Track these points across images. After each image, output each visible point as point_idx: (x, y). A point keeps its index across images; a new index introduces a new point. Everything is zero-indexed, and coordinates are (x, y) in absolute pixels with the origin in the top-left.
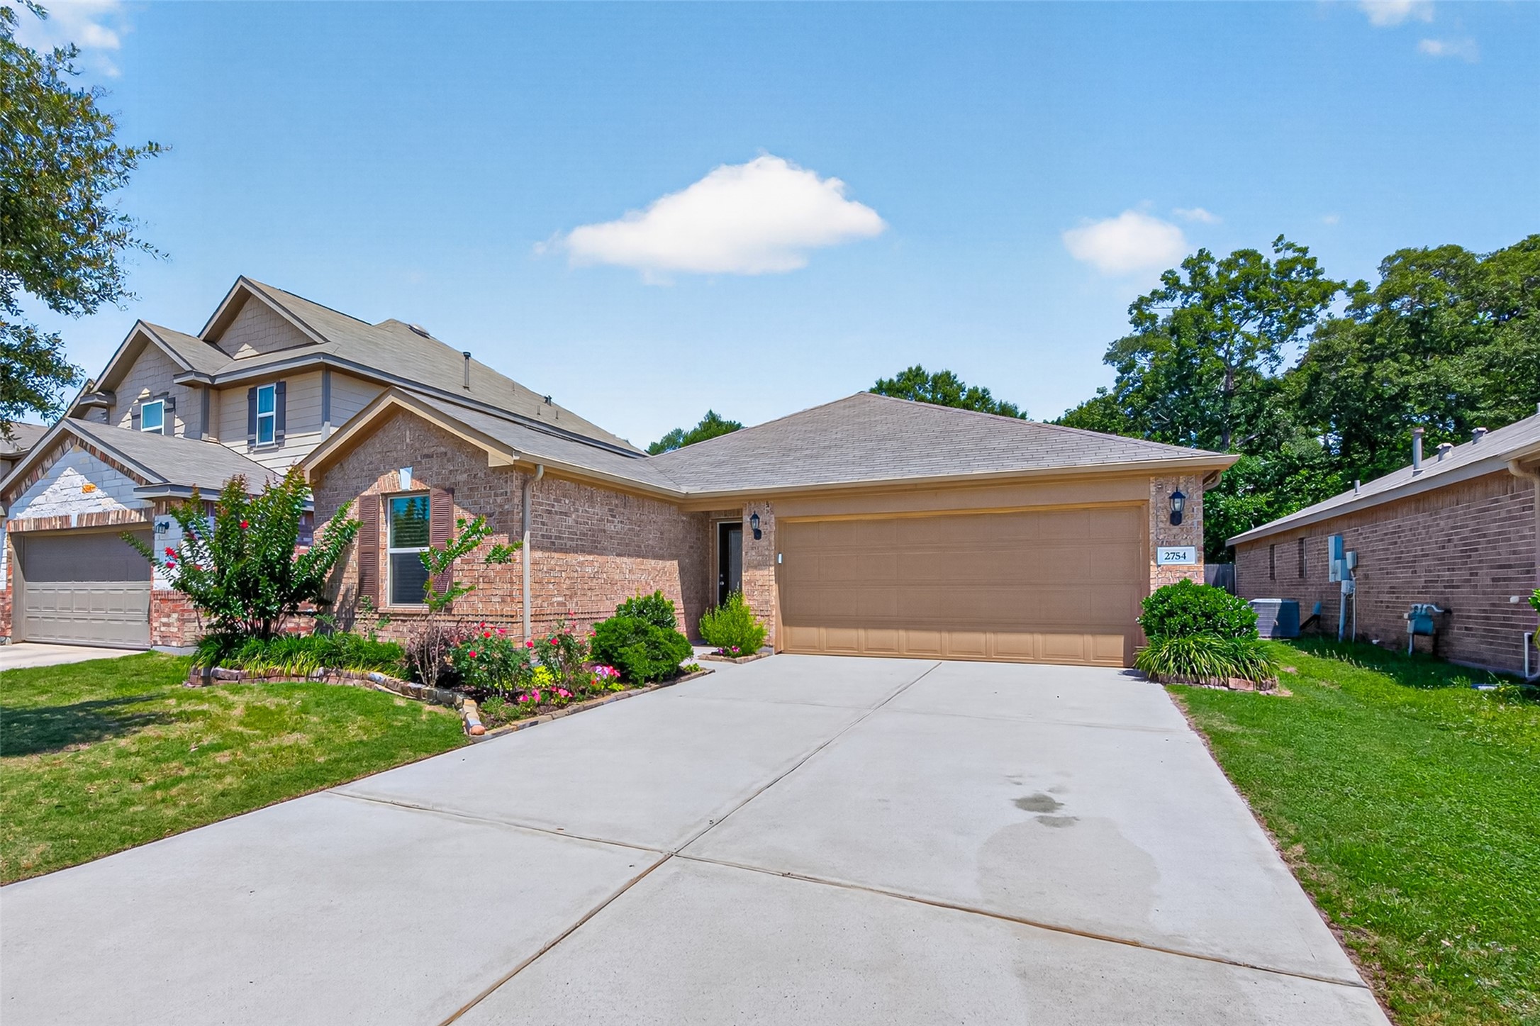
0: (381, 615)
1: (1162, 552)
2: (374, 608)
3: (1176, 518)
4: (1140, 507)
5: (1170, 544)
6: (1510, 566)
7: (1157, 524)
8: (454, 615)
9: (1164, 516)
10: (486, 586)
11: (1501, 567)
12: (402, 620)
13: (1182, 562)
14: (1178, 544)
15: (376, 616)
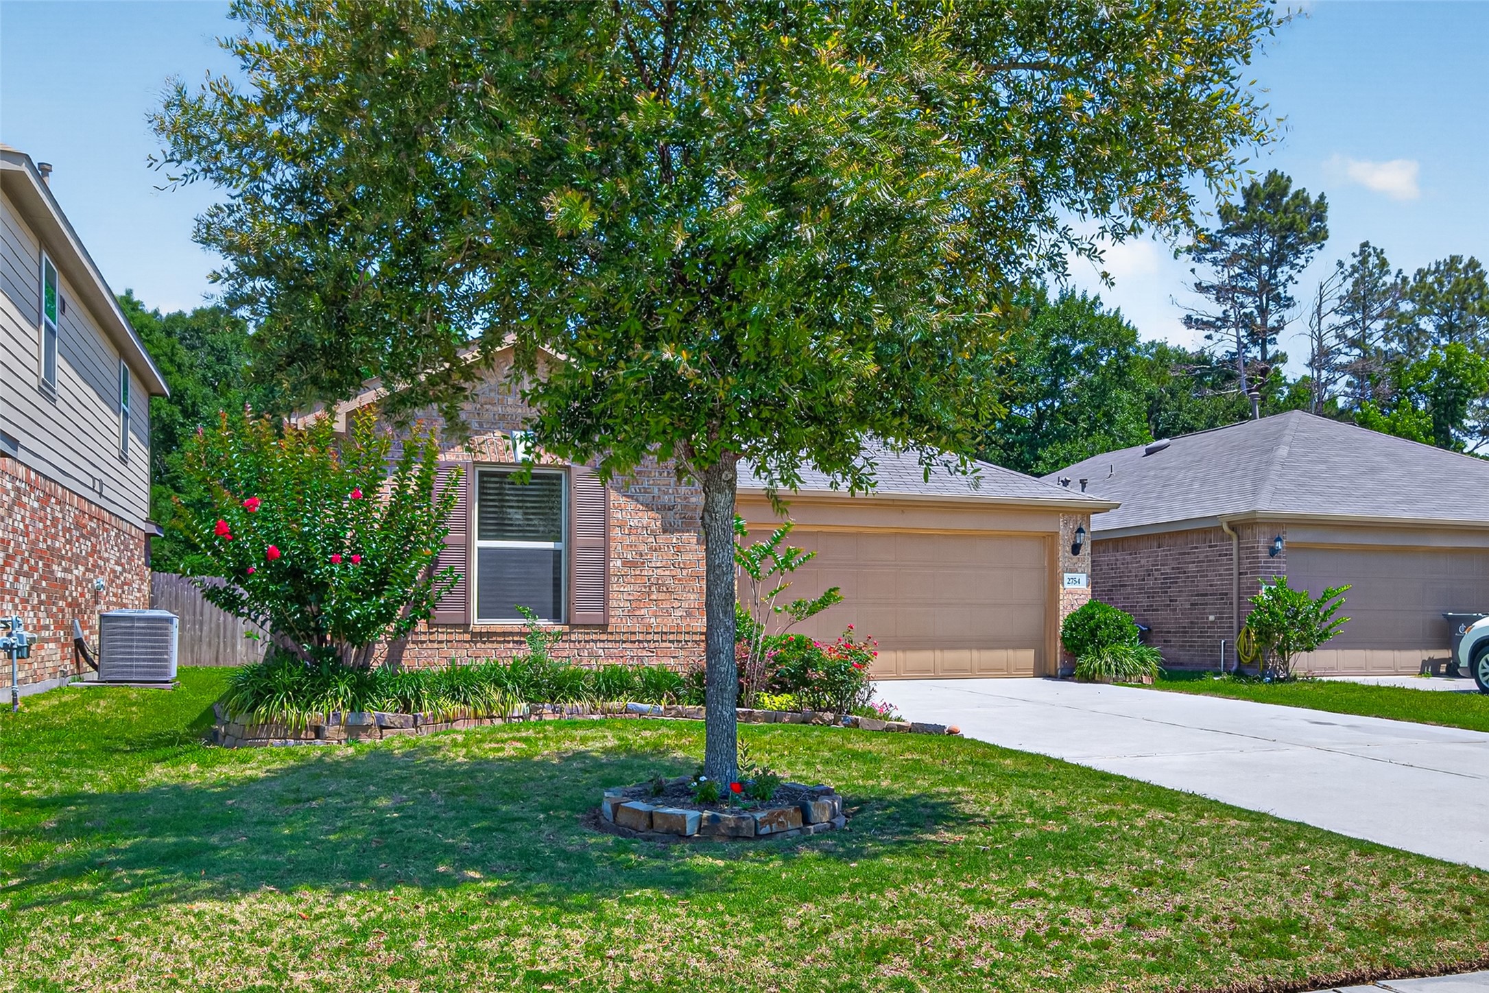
0: (474, 634)
1: (1066, 576)
2: (465, 626)
3: (1076, 549)
4: (1050, 539)
5: (1071, 572)
6: (1206, 595)
7: (1064, 550)
8: (611, 633)
9: (1069, 549)
10: (662, 596)
11: (1202, 595)
12: (514, 642)
13: (1077, 586)
14: (1076, 572)
15: (467, 637)
